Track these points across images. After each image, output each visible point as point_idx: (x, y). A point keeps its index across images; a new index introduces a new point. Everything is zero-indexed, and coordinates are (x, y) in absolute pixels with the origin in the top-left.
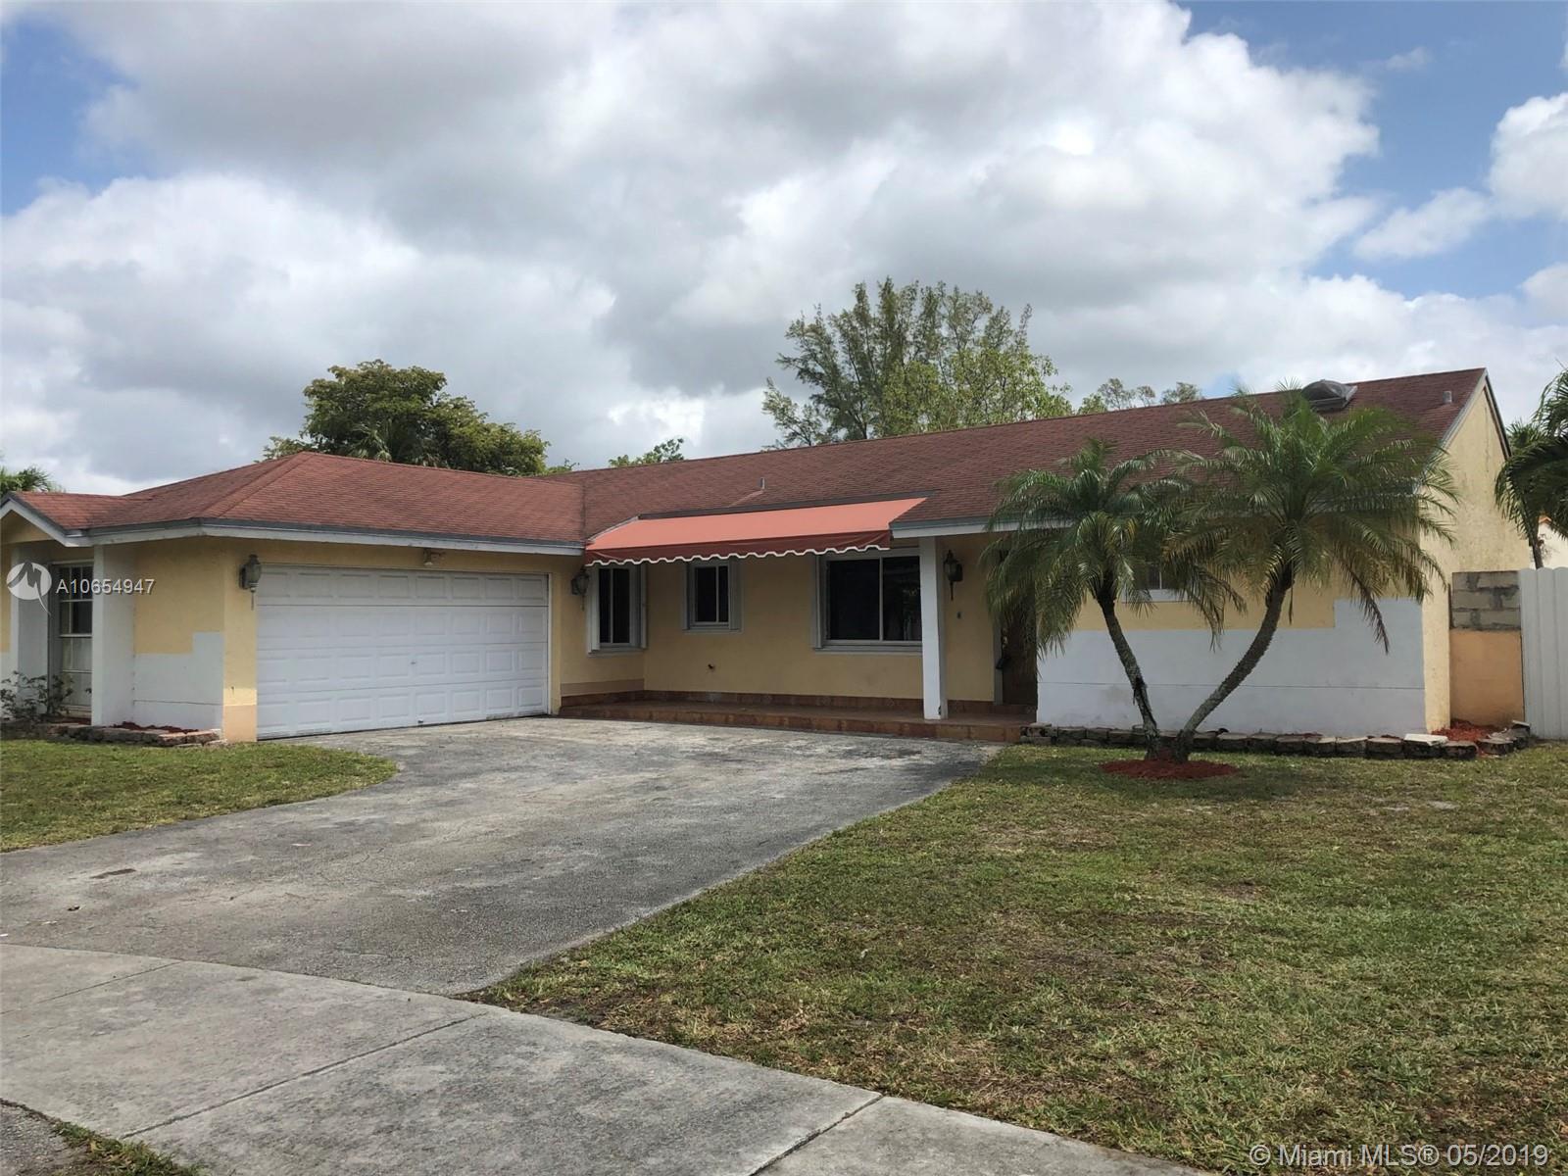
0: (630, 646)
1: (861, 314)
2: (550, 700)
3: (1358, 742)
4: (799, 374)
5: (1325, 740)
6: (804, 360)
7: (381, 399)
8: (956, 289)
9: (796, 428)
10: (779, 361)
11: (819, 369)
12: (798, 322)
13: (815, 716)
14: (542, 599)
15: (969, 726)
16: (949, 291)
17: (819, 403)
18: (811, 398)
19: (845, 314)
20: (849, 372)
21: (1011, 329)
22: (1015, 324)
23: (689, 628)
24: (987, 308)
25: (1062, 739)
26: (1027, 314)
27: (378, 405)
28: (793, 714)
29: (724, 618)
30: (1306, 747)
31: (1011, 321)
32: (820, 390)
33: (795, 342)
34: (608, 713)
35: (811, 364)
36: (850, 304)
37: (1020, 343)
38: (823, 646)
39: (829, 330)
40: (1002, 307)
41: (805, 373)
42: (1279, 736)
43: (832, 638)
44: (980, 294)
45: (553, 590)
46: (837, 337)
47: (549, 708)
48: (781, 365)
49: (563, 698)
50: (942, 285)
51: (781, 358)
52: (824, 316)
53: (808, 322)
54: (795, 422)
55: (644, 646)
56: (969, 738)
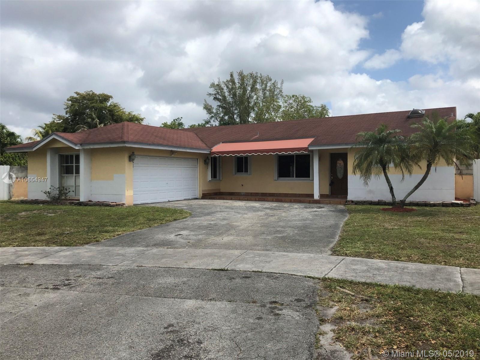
0: (217, 179)
1: (233, 81)
2: (198, 194)
3: (440, 203)
4: (214, 99)
5: (431, 203)
6: (215, 94)
7: (93, 103)
8: (261, 74)
9: (213, 115)
10: (208, 95)
11: (220, 97)
12: (213, 83)
13: (283, 199)
14: (196, 165)
15: (330, 201)
16: (259, 75)
17: (220, 107)
18: (217, 106)
19: (227, 81)
20: (229, 99)
21: (278, 87)
22: (279, 86)
23: (235, 174)
24: (271, 80)
25: (358, 203)
26: (282, 83)
27: (93, 105)
28: (276, 198)
29: (246, 171)
30: (426, 205)
31: (278, 84)
32: (219, 104)
33: (212, 89)
34: (218, 198)
35: (217, 96)
36: (229, 78)
37: (281, 91)
38: (277, 179)
39: (223, 86)
40: (276, 80)
41: (215, 99)
42: (419, 202)
43: (279, 177)
44: (268, 76)
45: (199, 163)
46: (225, 88)
47: (198, 196)
48: (208, 96)
49: (203, 194)
50: (257, 73)
51: (208, 94)
52: (221, 81)
53: (216, 83)
54: (213, 113)
55: (221, 179)
56: (330, 204)
